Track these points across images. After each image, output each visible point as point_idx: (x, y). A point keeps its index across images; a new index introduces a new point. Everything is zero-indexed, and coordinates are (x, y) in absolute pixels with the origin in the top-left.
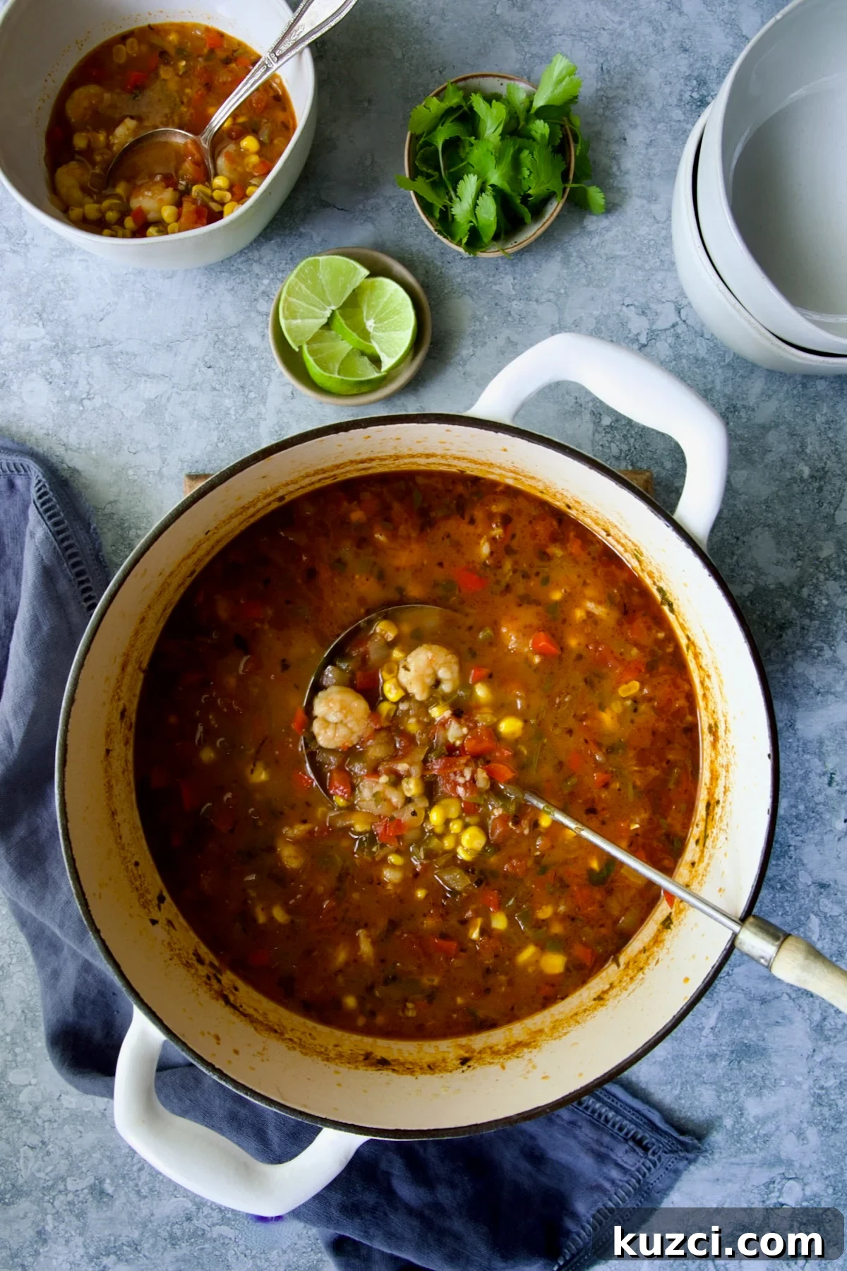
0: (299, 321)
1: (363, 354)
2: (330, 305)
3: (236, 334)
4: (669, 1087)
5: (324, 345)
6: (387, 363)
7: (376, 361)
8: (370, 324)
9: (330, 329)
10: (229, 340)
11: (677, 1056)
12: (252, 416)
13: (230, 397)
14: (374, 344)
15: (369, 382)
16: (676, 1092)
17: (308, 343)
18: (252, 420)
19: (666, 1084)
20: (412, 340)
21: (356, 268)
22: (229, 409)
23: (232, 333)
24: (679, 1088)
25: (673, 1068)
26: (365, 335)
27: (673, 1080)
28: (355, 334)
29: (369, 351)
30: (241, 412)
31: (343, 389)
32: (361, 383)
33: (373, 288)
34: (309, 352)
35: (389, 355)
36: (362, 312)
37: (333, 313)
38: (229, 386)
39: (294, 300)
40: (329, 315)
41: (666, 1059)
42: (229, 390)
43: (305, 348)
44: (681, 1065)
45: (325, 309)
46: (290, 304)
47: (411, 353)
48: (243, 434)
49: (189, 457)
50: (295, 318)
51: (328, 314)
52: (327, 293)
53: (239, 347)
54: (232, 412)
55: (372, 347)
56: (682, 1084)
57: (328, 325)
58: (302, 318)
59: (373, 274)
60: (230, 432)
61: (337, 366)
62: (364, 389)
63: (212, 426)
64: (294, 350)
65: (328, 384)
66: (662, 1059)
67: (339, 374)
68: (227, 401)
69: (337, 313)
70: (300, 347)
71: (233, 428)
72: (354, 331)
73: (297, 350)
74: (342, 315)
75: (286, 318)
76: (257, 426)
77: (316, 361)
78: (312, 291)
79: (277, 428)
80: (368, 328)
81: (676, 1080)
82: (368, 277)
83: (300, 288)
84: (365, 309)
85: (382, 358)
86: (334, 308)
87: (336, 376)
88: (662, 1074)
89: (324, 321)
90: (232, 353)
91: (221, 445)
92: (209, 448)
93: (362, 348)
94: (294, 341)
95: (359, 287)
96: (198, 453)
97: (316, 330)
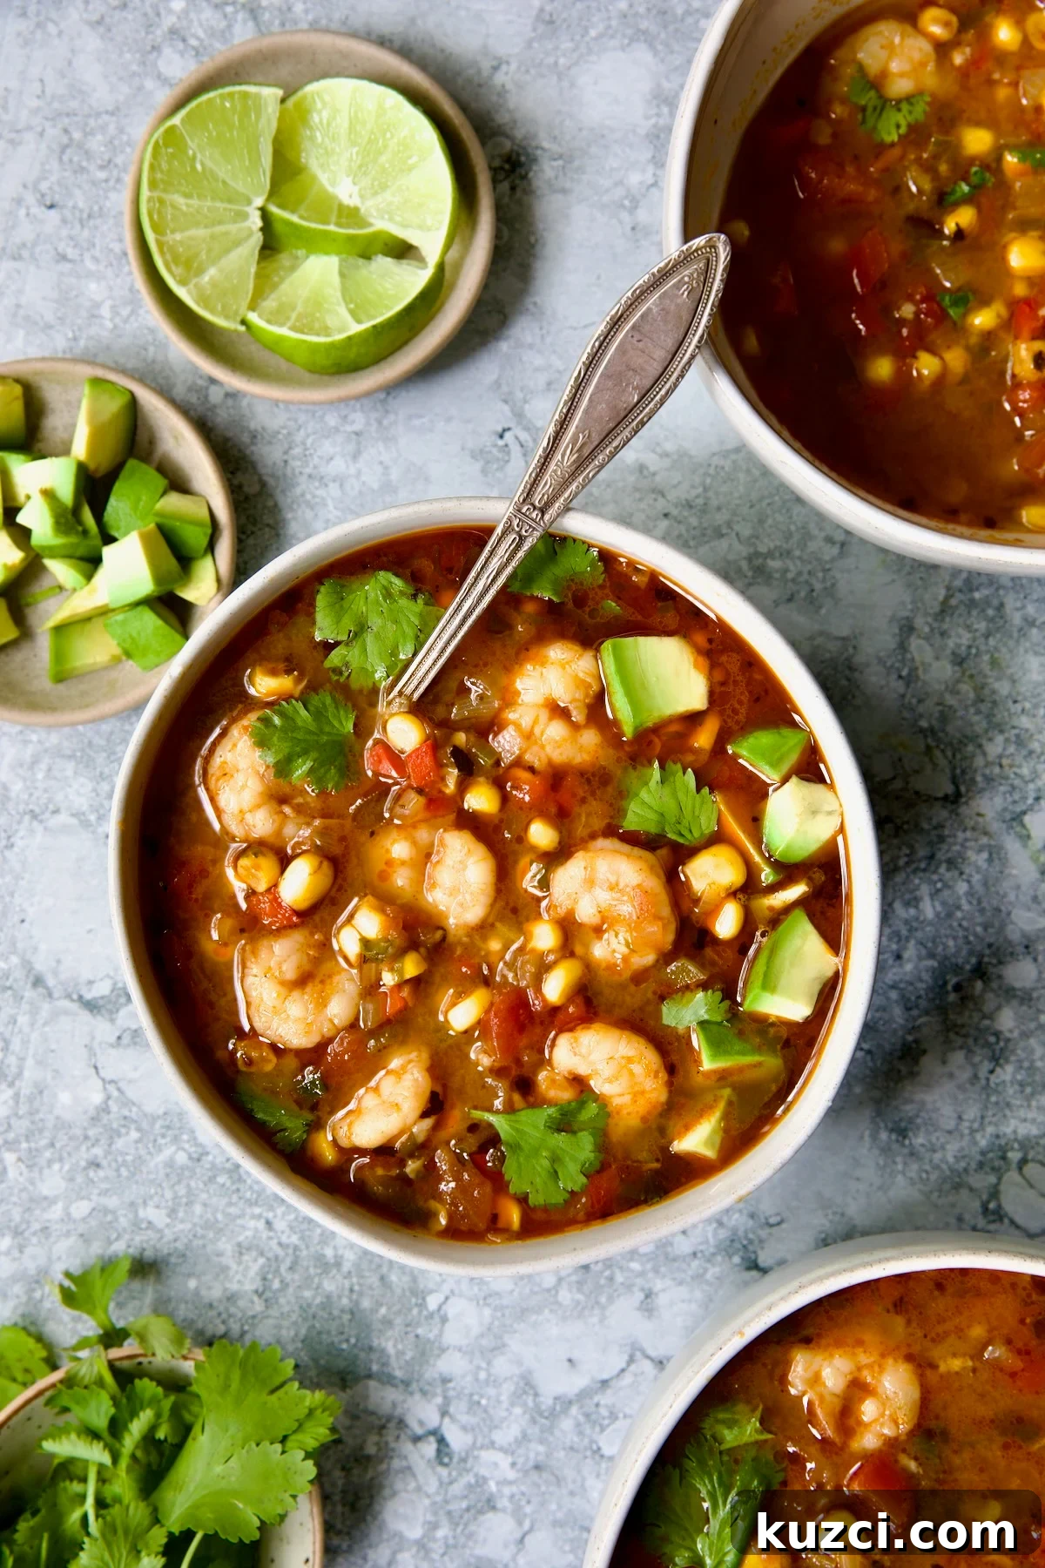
0: (211, 272)
1: (369, 253)
2: (249, 203)
3: (112, 129)
5: (289, 288)
6: (430, 244)
8: (344, 192)
9: (277, 248)
10: (96, 143)
13: (99, 277)
14: (378, 223)
17: (254, 302)
21: (254, 97)
22: (98, 305)
23: (103, 128)
26: (349, 216)
29: (376, 243)
35: (424, 228)
36: (316, 179)
37: (265, 215)
38: (97, 252)
40: (260, 224)
42: (96, 260)
43: (254, 316)
45: (247, 215)
50: (201, 271)
51: (256, 222)
52: (231, 183)
53: (119, 160)
54: (105, 311)
55: (380, 232)
57: (270, 241)
58: (214, 261)
59: (289, 86)
61: (342, 309)
69: (274, 209)
73: (239, 327)
74: (284, 206)
80: (346, 201)
82: (284, 100)
84: (314, 167)
85: (413, 241)
86: (260, 201)
89: (258, 238)
90: (102, 175)
93: (360, 243)
95: (280, 130)
97: (253, 267)
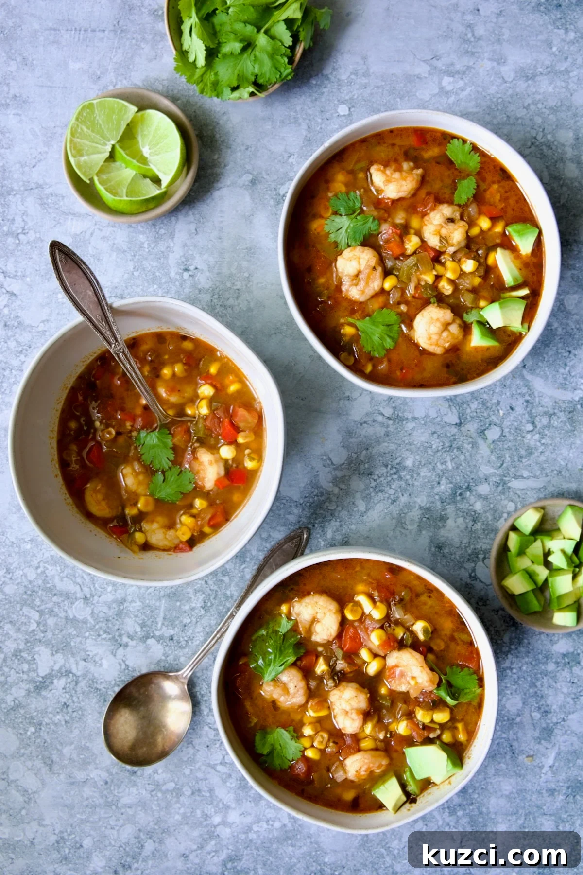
0: (86, 158)
1: (145, 177)
2: (109, 141)
4: (514, 817)
5: (112, 174)
6: (165, 181)
7: (157, 181)
8: (146, 151)
9: (114, 161)
11: (521, 790)
12: (163, 249)
14: (152, 167)
15: (153, 198)
16: (520, 822)
17: (97, 174)
18: (163, 252)
19: (512, 814)
20: (182, 157)
21: (126, 107)
24: (523, 818)
25: (518, 800)
26: (144, 160)
27: (518, 811)
28: (134, 161)
29: (149, 174)
30: (153, 246)
31: (134, 208)
32: (147, 201)
33: (143, 118)
34: (100, 183)
35: (165, 174)
36: (138, 142)
37: (113, 146)
39: (78, 140)
40: (110, 149)
41: (512, 793)
43: (96, 179)
44: (524, 799)
45: (106, 145)
46: (75, 144)
47: (185, 169)
48: (154, 265)
49: (109, 284)
50: (82, 155)
52: (105, 131)
55: (151, 170)
56: (526, 815)
57: (112, 157)
58: (88, 155)
59: (141, 108)
60: (144, 263)
61: (125, 190)
62: (151, 205)
63: (129, 257)
64: (85, 182)
65: (121, 207)
66: (507, 793)
67: (127, 196)
68: (141, 236)
69: (117, 147)
70: (92, 180)
71: (146, 259)
72: (134, 159)
73: (88, 182)
74: (121, 147)
75: (74, 156)
76: (166, 257)
77: (106, 189)
78: (93, 131)
79: (184, 259)
80: (145, 154)
81: (521, 811)
82: (137, 112)
83: (81, 129)
84: (140, 139)
86: (113, 142)
87: (125, 198)
88: (508, 805)
89: (107, 155)
91: (136, 274)
92: (126, 276)
93: (143, 172)
94: (84, 174)
95: (132, 122)
96: (116, 280)
97: (101, 163)
